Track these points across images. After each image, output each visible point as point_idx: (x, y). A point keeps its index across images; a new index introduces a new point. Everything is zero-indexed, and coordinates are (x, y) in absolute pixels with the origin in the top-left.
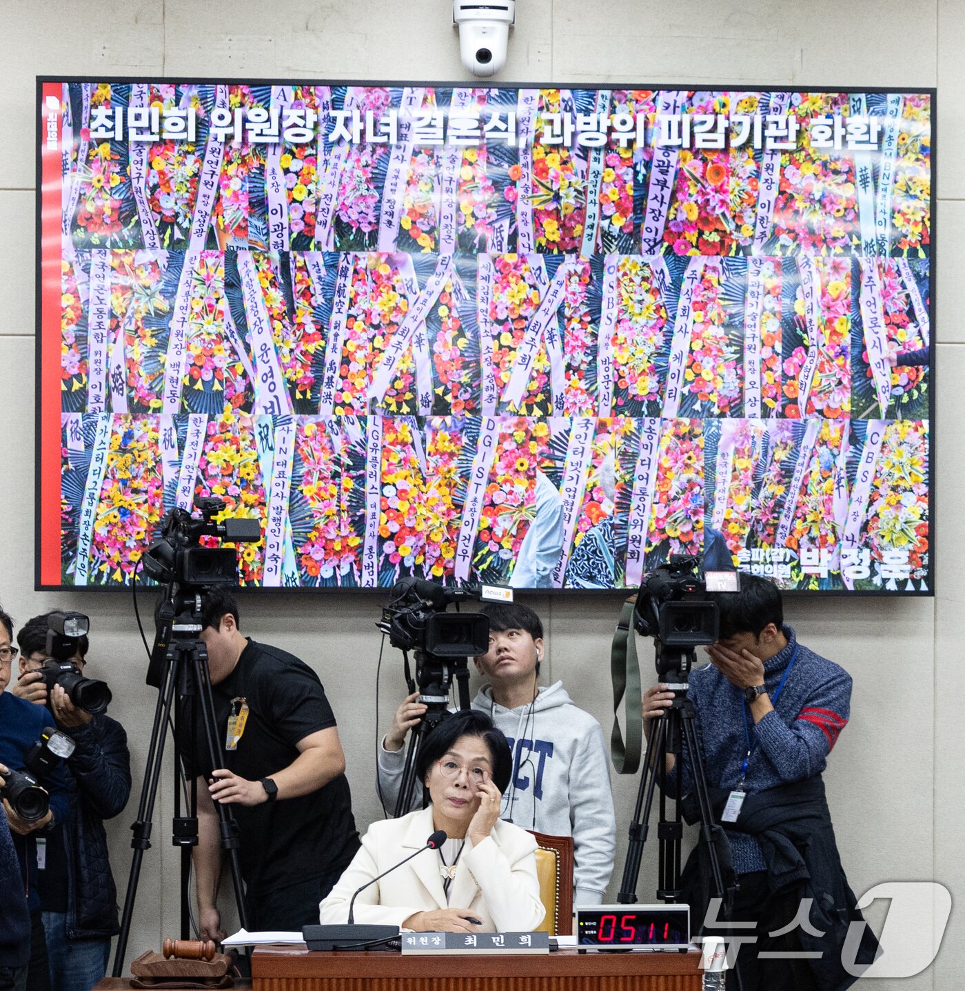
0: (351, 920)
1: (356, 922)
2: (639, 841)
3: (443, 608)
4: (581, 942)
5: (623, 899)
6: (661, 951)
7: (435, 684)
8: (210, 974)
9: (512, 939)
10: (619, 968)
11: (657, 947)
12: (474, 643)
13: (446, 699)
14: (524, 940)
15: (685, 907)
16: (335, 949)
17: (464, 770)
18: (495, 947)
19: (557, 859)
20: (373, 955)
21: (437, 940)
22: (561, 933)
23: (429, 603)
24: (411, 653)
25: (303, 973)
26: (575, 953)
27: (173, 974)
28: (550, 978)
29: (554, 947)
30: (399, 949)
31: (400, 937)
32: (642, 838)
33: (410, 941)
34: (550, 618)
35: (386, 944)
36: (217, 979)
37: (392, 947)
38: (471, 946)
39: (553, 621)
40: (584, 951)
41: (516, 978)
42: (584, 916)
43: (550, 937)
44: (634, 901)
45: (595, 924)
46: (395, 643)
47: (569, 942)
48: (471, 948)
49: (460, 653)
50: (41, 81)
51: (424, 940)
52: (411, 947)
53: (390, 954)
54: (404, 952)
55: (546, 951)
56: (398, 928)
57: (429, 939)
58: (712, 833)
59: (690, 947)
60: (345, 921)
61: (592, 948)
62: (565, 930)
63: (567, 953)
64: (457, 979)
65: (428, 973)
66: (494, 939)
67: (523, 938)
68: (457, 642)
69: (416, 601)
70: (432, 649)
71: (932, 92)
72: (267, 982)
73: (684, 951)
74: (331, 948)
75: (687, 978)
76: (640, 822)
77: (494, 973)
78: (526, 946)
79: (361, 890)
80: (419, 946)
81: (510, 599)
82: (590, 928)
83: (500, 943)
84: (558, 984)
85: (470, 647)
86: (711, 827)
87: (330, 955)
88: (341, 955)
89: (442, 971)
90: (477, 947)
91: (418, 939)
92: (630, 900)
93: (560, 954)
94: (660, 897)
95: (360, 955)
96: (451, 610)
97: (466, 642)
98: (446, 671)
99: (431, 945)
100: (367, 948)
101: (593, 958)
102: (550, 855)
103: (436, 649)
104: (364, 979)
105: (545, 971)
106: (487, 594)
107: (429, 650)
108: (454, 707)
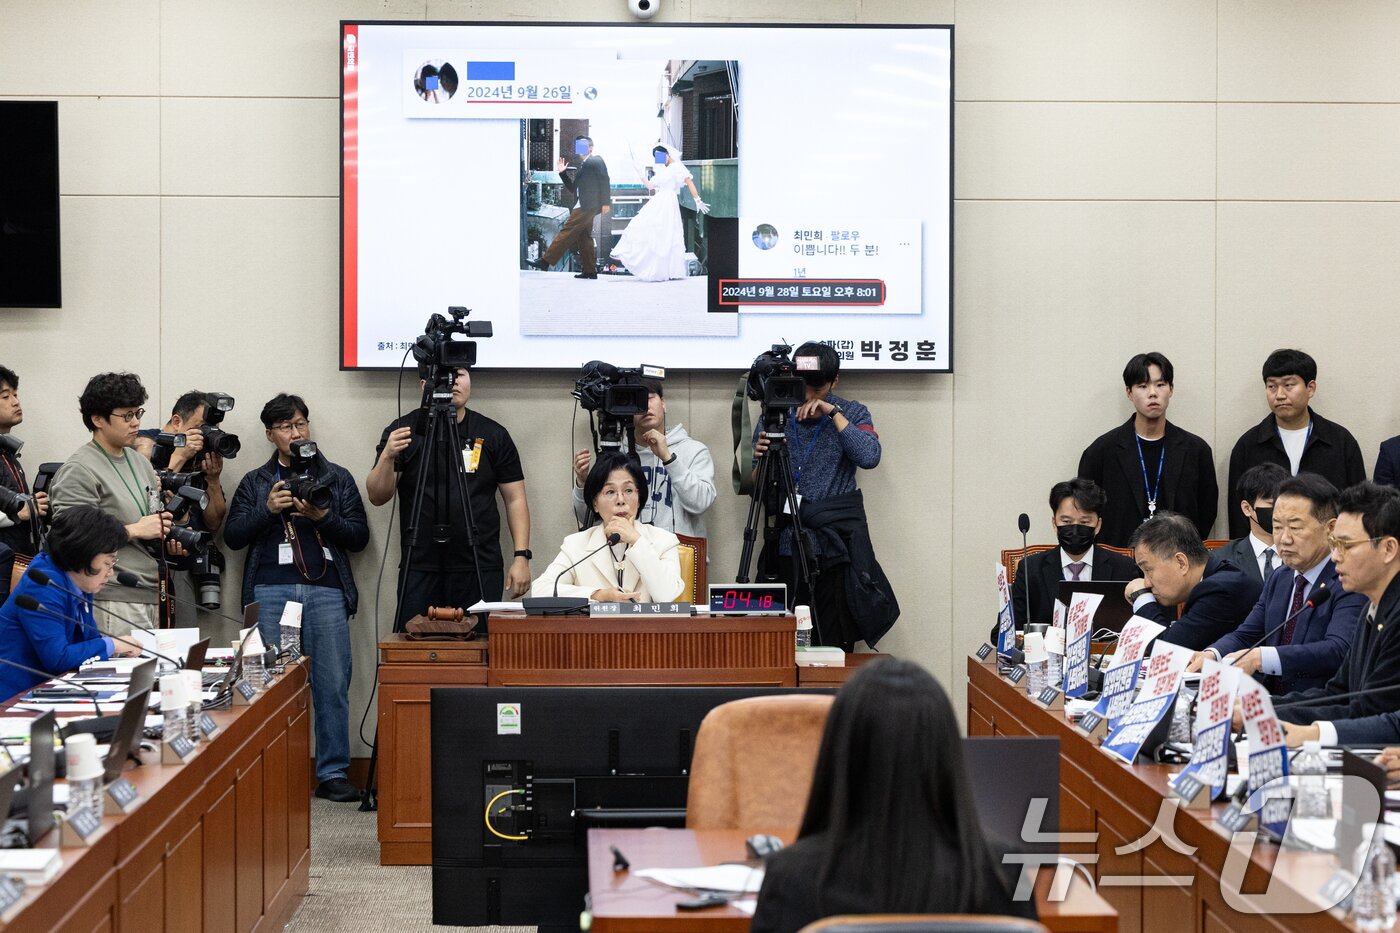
0: (555, 594)
1: (559, 595)
2: (750, 540)
3: (617, 382)
4: (712, 609)
5: (739, 580)
6: (767, 616)
7: (611, 434)
8: (460, 631)
9: (665, 607)
10: (738, 627)
11: (764, 613)
12: (638, 403)
13: (619, 444)
14: (674, 607)
15: (783, 586)
16: (545, 614)
17: (620, 493)
18: (653, 612)
19: (694, 553)
20: (571, 618)
21: (614, 608)
22: (698, 602)
23: (608, 378)
24: (595, 413)
25: (524, 630)
26: (708, 617)
27: (435, 631)
28: (691, 634)
29: (694, 613)
30: (588, 614)
32: (752, 539)
33: (596, 608)
34: (690, 389)
35: (580, 610)
36: (464, 635)
37: (583, 612)
38: (637, 612)
39: (692, 390)
40: (714, 616)
41: (668, 634)
42: (715, 592)
43: (691, 606)
44: (748, 581)
45: (722, 596)
46: (584, 406)
47: (704, 609)
48: (637, 614)
49: (629, 411)
50: (343, 24)
52: (596, 612)
53: (582, 618)
54: (592, 616)
55: (689, 615)
56: (587, 599)
58: (800, 535)
59: (787, 612)
60: (550, 594)
61: (720, 613)
62: (700, 600)
63: (703, 617)
64: (627, 634)
65: (608, 630)
67: (673, 607)
68: (626, 405)
69: (598, 377)
70: (610, 409)
71: (952, 28)
72: (499, 636)
73: (782, 615)
74: (542, 613)
75: (785, 634)
76: (751, 528)
77: (653, 630)
78: (675, 612)
79: (562, 573)
80: (602, 612)
81: (663, 376)
82: (719, 600)
84: (697, 638)
85: (635, 408)
86: (800, 531)
87: (541, 618)
88: (549, 618)
89: (618, 630)
90: (642, 612)
91: (601, 607)
92: (745, 580)
93: (698, 617)
95: (562, 618)
96: (622, 383)
97: (632, 404)
98: (619, 425)
99: (610, 612)
100: (567, 613)
101: (722, 620)
102: (690, 550)
103: (612, 410)
104: (564, 635)
105: (688, 629)
106: (647, 372)
107: (607, 410)
108: (624, 449)
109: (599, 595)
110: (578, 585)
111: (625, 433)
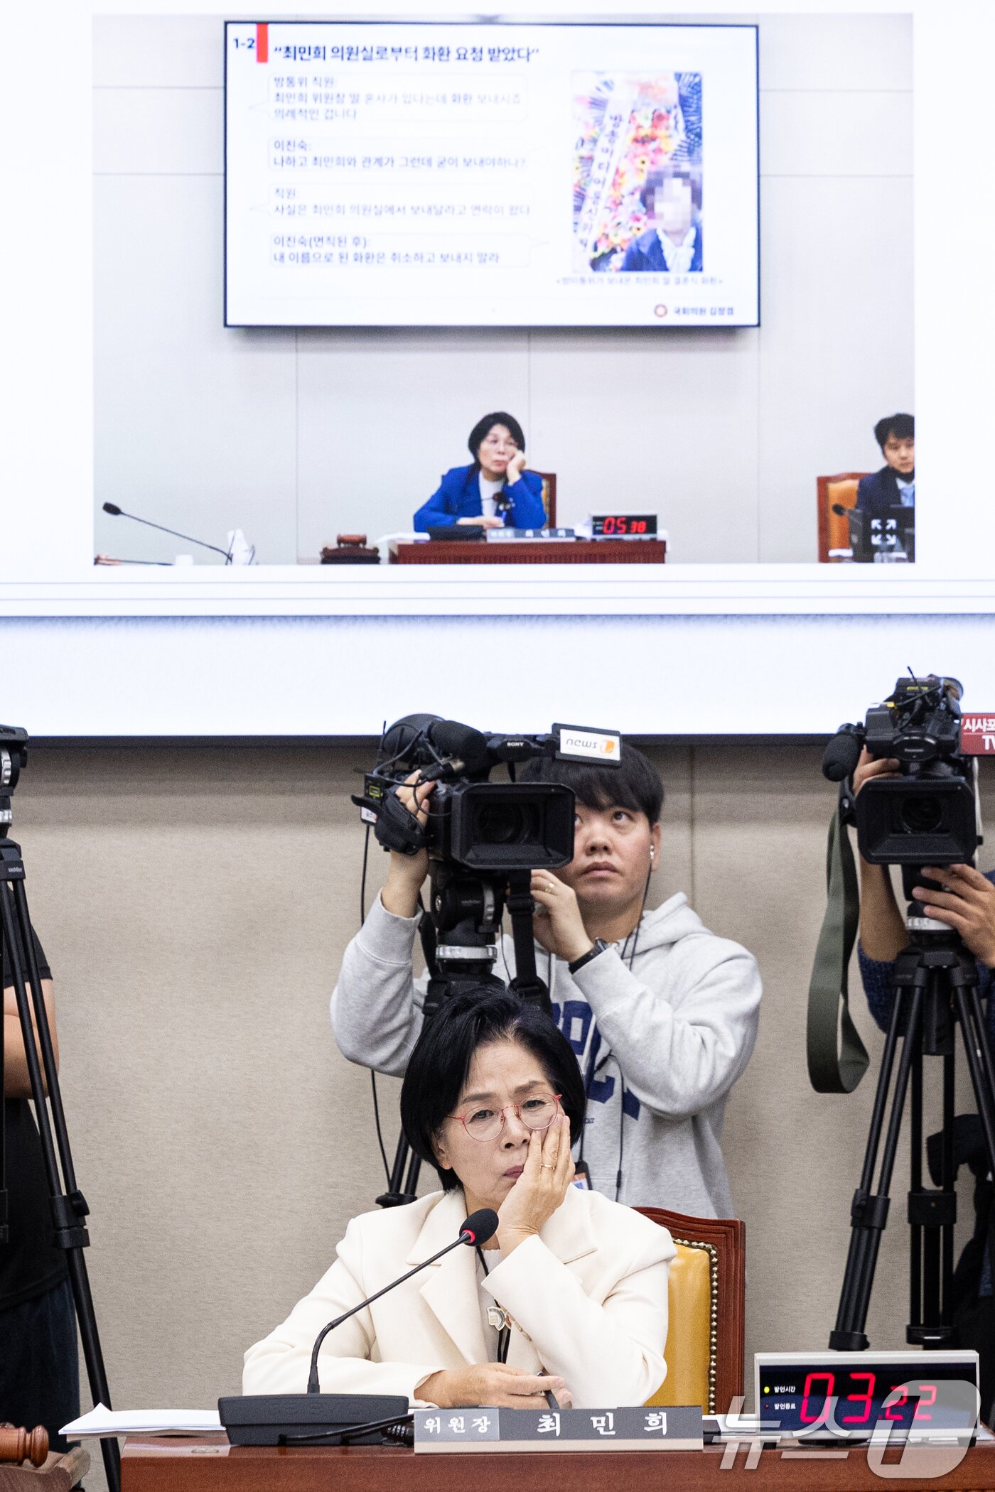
0: (314, 1384)
1: (324, 1390)
2: (871, 1228)
3: (483, 774)
5: (839, 1341)
7: (469, 923)
9: (629, 1420)
12: (545, 845)
13: (490, 952)
14: (655, 1421)
16: (283, 1442)
17: (510, 1113)
18: (595, 1435)
19: (712, 1265)
20: (358, 1453)
21: (484, 1423)
22: (723, 1407)
23: (457, 765)
29: (712, 1438)
30: (409, 1441)
31: (412, 1417)
32: (876, 1223)
33: (430, 1425)
34: (692, 792)
35: (384, 1432)
37: (395, 1438)
38: (550, 1436)
39: (698, 798)
42: (771, 1375)
43: (705, 1418)
44: (864, 1345)
45: (792, 1389)
48: (550, 1438)
49: (519, 861)
51: (457, 1423)
52: (430, 1437)
53: (390, 1452)
54: (420, 1447)
55: (697, 1444)
56: (406, 1400)
57: (468, 1422)
62: (729, 1401)
66: (594, 1419)
67: (653, 1419)
68: (512, 841)
69: (430, 760)
70: (464, 853)
74: (276, 1441)
76: (874, 1192)
78: (657, 1434)
79: (332, 1326)
80: (448, 1436)
81: (615, 755)
82: (785, 1397)
83: (606, 1428)
85: (537, 850)
87: (272, 1454)
88: (296, 1454)
90: (562, 1437)
91: (445, 1421)
92: (856, 1342)
94: (914, 1338)
95: (332, 1454)
96: (499, 777)
97: (528, 841)
98: (489, 898)
99: (472, 1435)
100: (346, 1441)
102: (697, 1257)
103: (471, 855)
105: (696, 1483)
106: (570, 745)
107: (456, 855)
108: (505, 968)
109: (437, 1389)
110: (379, 1360)
111: (507, 918)
